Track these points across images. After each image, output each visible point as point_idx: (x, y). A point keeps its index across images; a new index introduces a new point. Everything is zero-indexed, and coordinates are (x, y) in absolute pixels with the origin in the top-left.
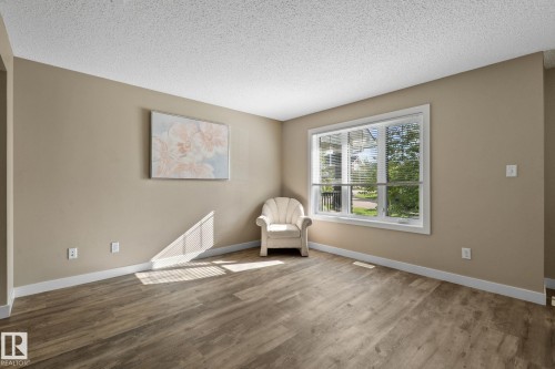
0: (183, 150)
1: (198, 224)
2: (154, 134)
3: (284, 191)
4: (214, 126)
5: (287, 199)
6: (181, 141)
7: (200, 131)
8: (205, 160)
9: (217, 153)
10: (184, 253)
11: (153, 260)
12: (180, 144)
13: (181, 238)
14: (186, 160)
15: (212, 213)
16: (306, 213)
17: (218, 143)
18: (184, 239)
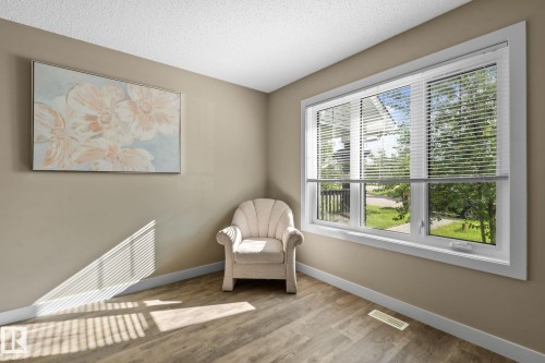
0: (95, 126)
1: (128, 240)
2: (37, 98)
3: (269, 191)
4: (155, 92)
5: (272, 201)
6: (93, 113)
7: (127, 98)
8: (136, 143)
9: (159, 134)
10: (100, 286)
11: (39, 302)
12: (89, 118)
13: (95, 263)
14: (102, 143)
15: (152, 224)
16: (297, 225)
17: (162, 118)
18: (101, 265)
